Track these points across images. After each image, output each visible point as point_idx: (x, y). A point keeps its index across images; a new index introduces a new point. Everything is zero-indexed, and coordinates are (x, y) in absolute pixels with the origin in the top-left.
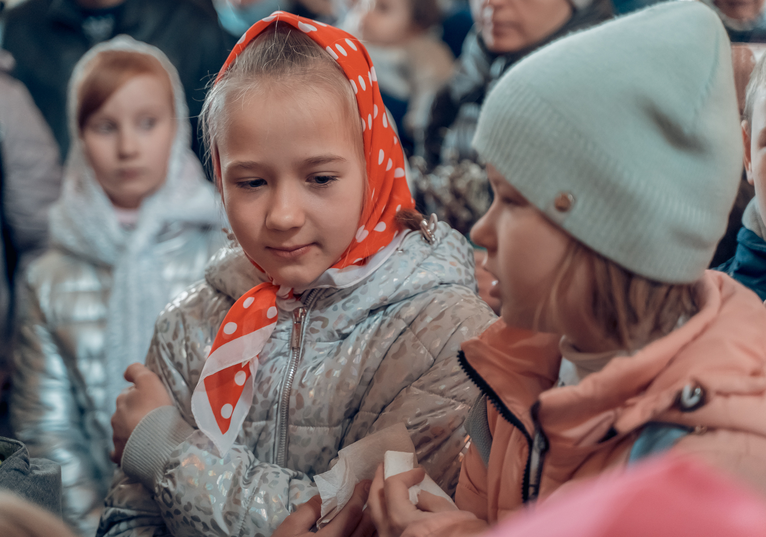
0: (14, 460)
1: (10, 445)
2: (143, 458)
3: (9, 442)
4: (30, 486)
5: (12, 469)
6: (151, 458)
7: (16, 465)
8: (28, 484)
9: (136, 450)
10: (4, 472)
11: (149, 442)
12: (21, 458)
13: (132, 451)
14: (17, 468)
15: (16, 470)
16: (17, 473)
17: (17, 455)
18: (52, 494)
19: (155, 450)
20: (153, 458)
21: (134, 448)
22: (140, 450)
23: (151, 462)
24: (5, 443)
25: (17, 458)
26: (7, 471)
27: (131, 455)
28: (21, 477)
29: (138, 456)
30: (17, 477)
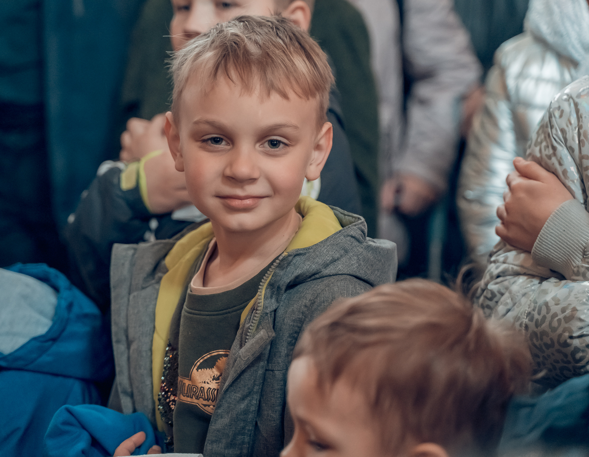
0: (352, 228)
1: (354, 219)
2: (558, 242)
3: (353, 217)
4: (362, 252)
5: (348, 236)
6: (566, 243)
7: (352, 233)
8: (361, 250)
9: (551, 236)
10: (342, 237)
11: (564, 229)
12: (358, 228)
13: (547, 237)
14: (354, 235)
15: (352, 237)
16: (353, 240)
17: (355, 225)
18: (382, 264)
19: (571, 235)
20: (569, 243)
21: (550, 233)
22: (556, 235)
23: (566, 247)
24: (350, 218)
25: (355, 227)
26: (344, 237)
27: (547, 240)
28: (356, 243)
29: (553, 240)
30: (352, 243)
